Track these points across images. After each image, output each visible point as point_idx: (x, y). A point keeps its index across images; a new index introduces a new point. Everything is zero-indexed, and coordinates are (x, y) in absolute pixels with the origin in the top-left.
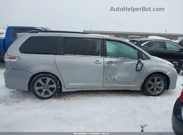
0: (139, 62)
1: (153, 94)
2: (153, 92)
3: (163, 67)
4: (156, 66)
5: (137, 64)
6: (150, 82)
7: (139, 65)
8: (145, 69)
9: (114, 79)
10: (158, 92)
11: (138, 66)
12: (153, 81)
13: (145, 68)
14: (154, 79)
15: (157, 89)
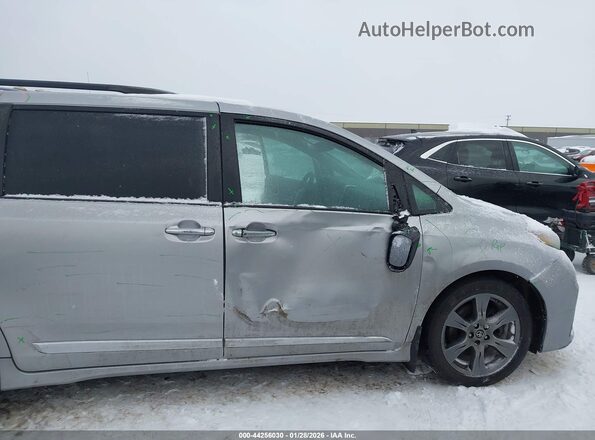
0: (399, 225)
1: (470, 374)
2: (471, 367)
3: (514, 246)
4: (481, 244)
5: (391, 237)
6: (453, 320)
7: (398, 242)
8: (430, 259)
9: (283, 314)
10: (494, 367)
11: (394, 243)
12: (469, 312)
13: (426, 254)
14: (472, 303)
15: (489, 351)
